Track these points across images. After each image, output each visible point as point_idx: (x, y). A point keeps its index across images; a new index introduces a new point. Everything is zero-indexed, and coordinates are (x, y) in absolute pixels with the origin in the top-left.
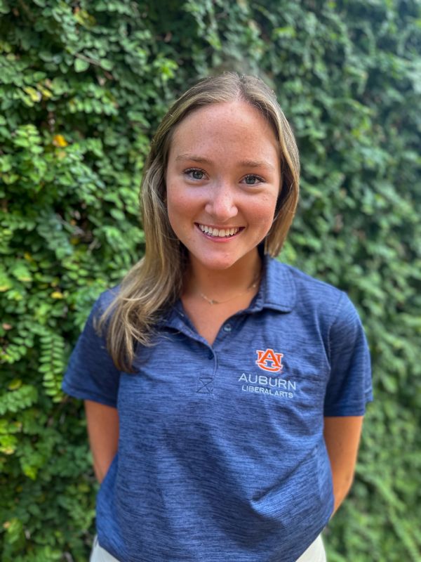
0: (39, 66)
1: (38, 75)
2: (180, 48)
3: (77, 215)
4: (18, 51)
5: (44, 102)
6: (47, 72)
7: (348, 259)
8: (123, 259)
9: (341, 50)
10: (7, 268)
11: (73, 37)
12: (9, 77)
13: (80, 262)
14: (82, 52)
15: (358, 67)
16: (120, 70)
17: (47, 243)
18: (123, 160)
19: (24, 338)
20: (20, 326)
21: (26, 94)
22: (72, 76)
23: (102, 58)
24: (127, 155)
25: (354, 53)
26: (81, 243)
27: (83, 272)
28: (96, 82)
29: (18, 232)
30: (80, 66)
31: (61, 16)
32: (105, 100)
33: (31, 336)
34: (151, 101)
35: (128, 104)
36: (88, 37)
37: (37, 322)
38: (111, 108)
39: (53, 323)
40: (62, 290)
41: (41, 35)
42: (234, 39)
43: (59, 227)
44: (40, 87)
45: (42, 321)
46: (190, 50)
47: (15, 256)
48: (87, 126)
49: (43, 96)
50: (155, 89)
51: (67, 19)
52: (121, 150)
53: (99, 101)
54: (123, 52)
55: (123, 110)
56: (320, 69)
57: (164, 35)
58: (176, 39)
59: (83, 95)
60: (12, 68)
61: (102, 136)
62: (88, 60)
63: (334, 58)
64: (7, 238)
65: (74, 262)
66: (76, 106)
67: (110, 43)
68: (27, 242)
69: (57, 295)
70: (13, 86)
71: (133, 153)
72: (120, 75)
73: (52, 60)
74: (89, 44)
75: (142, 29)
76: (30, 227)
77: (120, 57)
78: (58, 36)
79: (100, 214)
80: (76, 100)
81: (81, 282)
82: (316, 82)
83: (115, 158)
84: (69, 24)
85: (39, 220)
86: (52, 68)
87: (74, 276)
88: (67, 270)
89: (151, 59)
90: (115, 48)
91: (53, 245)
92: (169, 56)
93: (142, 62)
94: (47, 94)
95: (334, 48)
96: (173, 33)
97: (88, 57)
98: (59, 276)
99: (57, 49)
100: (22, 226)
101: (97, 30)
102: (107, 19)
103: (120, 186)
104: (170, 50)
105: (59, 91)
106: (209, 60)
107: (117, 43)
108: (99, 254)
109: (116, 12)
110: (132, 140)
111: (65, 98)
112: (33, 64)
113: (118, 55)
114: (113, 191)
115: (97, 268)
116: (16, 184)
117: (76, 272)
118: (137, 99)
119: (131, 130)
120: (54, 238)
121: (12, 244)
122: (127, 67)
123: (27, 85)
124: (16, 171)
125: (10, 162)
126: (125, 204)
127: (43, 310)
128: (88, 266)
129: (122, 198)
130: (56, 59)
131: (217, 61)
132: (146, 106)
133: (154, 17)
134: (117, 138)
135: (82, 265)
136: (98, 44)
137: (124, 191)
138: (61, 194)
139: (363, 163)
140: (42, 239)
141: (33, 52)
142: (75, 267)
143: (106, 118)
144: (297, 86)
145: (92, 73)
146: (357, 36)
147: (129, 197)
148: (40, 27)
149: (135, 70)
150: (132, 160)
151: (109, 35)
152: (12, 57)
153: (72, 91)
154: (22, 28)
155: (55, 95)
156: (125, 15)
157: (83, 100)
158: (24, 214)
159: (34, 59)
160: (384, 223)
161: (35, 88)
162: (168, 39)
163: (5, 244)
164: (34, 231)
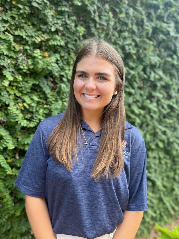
0: (40, 30)
1: (40, 32)
2: (85, 22)
3: (52, 79)
4: (33, 25)
5: (42, 41)
6: (42, 31)
7: (145, 97)
8: (66, 95)
9: (142, 21)
10: (30, 97)
11: (51, 20)
12: (31, 33)
13: (52, 95)
14: (53, 24)
15: (149, 26)
16: (66, 30)
17: (42, 89)
18: (66, 61)
19: (36, 120)
20: (34, 116)
21: (36, 39)
22: (51, 33)
23: (60, 26)
24: (68, 59)
25: (148, 21)
26: (53, 89)
27: (54, 99)
28: (58, 34)
29: (34, 85)
30: (53, 29)
31: (47, 13)
32: (61, 40)
33: (38, 119)
34: (76, 41)
35: (68, 42)
36: (55, 19)
37: (39, 115)
38: (63, 43)
39: (44, 115)
40: (47, 105)
41: (40, 19)
42: (104, 18)
43: (46, 83)
44: (40, 36)
45: (41, 114)
46: (89, 23)
47: (32, 93)
48: (55, 50)
49: (41, 39)
50: (77, 36)
51: (49, 14)
52: (66, 58)
53: (59, 41)
54: (66, 24)
55: (66, 44)
56: (135, 28)
57: (80, 18)
58: (84, 19)
59: (54, 39)
60: (31, 30)
61: (59, 53)
62: (55, 27)
63: (140, 24)
64: (30, 87)
65: (51, 95)
66: (52, 43)
67: (62, 21)
68: (36, 88)
69: (45, 106)
70: (32, 37)
71: (70, 58)
72: (66, 32)
73: (44, 27)
74: (56, 22)
75: (72, 16)
76: (37, 83)
77: (65, 26)
78: (46, 20)
79: (59, 79)
80: (52, 41)
81: (53, 102)
82: (133, 32)
83: (64, 60)
84: (49, 15)
85: (40, 81)
86: (44, 30)
87: (51, 100)
88: (48, 98)
89: (76, 26)
90: (64, 23)
91: (44, 89)
92: (82, 25)
93: (73, 27)
94: (43, 39)
95: (140, 20)
96: (83, 17)
97: (55, 26)
98: (46, 100)
99: (46, 23)
100: (35, 82)
101: (58, 17)
102: (61, 13)
103: (65, 70)
104: (82, 23)
105: (46, 38)
106: (95, 26)
107: (65, 21)
108: (59, 93)
109: (64, 11)
110: (69, 54)
111: (48, 40)
112: (38, 29)
113: (65, 25)
114: (63, 72)
115: (58, 97)
116: (33, 69)
117: (51, 99)
118: (71, 40)
119: (69, 51)
120: (45, 87)
121: (31, 89)
122: (68, 29)
123: (36, 36)
124: (33, 64)
125: (31, 61)
126: (67, 76)
127: (41, 111)
128: (55, 97)
129: (66, 74)
130: (45, 27)
131: (98, 26)
132: (74, 42)
133: (77, 11)
134: (64, 54)
135: (53, 96)
136: (59, 22)
137: (67, 72)
138: (48, 72)
139: (150, 62)
140: (41, 87)
141: (38, 25)
142: (51, 97)
143: (61, 46)
144: (126, 34)
145: (57, 32)
146: (149, 15)
147: (68, 74)
148: (40, 17)
149: (71, 30)
150: (69, 61)
151: (62, 18)
152: (31, 27)
153: (50, 38)
154: (34, 17)
155: (45, 39)
156: (67, 12)
157: (54, 40)
158: (35, 78)
159: (38, 27)
160: (158, 84)
161: (38, 37)
162: (81, 19)
163: (29, 88)
164: (38, 85)
